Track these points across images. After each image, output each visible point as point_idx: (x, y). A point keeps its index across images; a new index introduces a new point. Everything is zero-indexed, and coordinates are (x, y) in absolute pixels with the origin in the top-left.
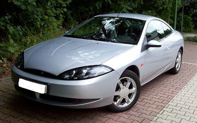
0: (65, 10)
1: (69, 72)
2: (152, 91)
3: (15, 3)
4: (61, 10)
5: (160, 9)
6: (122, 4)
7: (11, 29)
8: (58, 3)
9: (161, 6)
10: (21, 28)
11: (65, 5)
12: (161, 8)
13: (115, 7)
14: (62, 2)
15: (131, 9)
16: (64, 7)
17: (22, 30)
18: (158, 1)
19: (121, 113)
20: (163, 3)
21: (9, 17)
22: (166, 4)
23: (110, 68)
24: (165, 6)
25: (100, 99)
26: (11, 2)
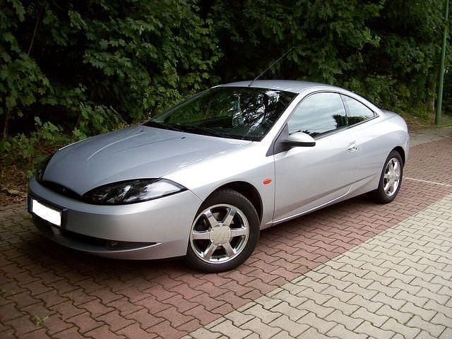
0: (206, 75)
1: (101, 189)
2: (309, 235)
3: (94, 65)
4: (196, 76)
5: (407, 72)
6: (320, 62)
7: (85, 110)
8: (192, 63)
9: (408, 66)
10: (104, 109)
11: (205, 67)
12: (409, 70)
13: (308, 70)
14: (200, 62)
15: (340, 72)
16: (203, 71)
17: (106, 112)
18: (402, 56)
19: (215, 275)
20: (412, 60)
21: (83, 90)
22: (419, 63)
23: (178, 185)
24: (417, 66)
25: (155, 243)
26: (87, 64)
